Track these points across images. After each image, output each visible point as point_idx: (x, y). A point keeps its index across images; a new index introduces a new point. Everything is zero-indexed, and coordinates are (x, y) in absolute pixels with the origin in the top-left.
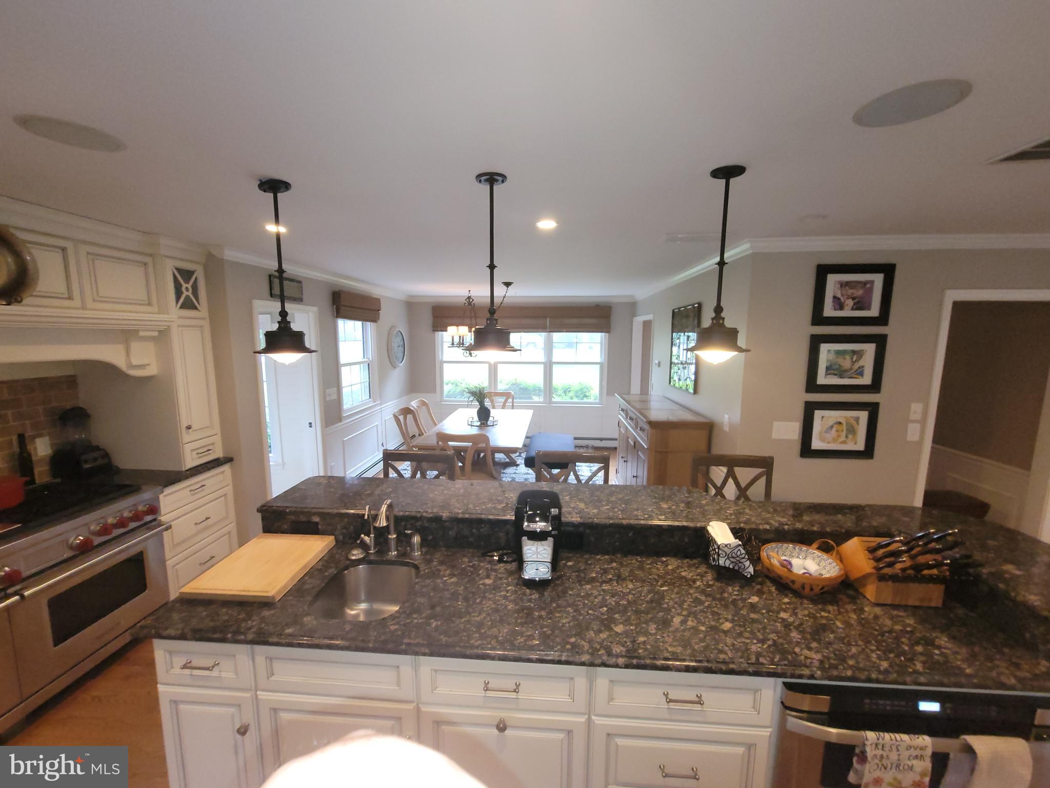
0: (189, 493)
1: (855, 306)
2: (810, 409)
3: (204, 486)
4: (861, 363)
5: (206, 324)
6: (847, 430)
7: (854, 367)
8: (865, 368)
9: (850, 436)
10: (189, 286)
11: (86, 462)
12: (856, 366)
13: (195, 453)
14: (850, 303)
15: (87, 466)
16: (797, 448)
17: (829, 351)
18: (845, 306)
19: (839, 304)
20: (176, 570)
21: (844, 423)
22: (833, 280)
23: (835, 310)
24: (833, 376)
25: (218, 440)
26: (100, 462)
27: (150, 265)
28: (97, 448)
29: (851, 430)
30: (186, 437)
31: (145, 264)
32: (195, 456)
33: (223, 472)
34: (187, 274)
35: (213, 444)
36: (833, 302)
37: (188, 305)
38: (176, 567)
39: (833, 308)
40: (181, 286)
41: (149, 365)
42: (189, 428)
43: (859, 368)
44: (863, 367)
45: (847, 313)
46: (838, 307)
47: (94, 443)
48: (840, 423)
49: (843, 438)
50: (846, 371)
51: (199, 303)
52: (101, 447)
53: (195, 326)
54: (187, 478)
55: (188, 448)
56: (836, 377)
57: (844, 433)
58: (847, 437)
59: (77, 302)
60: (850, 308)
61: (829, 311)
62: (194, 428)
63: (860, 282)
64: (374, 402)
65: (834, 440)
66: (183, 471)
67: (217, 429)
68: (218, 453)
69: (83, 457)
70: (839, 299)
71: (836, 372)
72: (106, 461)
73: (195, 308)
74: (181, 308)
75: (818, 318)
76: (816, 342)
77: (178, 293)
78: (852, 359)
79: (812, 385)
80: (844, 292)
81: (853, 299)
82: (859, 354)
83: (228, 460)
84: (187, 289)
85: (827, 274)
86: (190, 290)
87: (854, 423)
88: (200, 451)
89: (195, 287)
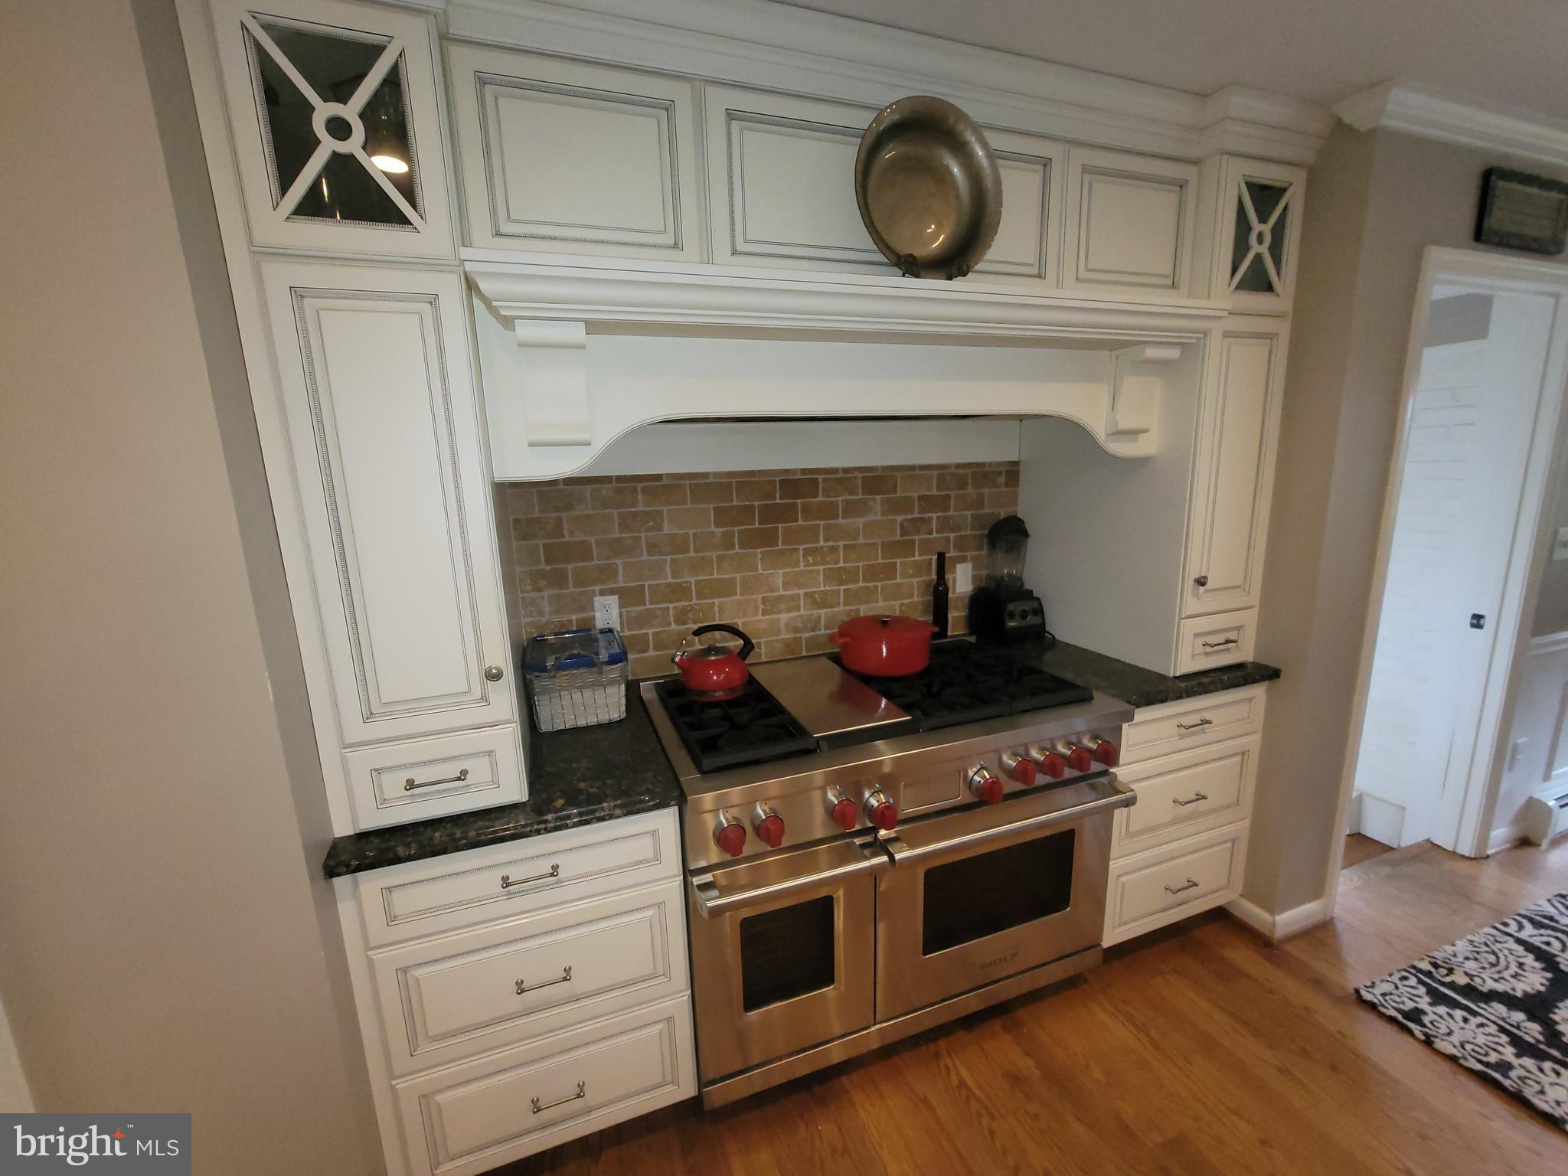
0: (1176, 731)
3: (1209, 722)
5: (1284, 328)
10: (1267, 229)
11: (1012, 616)
13: (1200, 641)
15: (1012, 624)
20: (1123, 886)
25: (1250, 620)
26: (1028, 621)
28: (1029, 595)
30: (1191, 602)
31: (1180, 185)
32: (1199, 649)
33: (1250, 700)
34: (1268, 198)
35: (1239, 628)
37: (1258, 281)
38: (1123, 879)
40: (1249, 229)
41: (1145, 431)
42: (1201, 582)
51: (1278, 274)
52: (1035, 595)
53: (1260, 335)
54: (1179, 696)
55: (1190, 627)
62: (1210, 585)
66: (1170, 677)
67: (1255, 598)
68: (1245, 653)
69: (1011, 607)
72: (1037, 620)
73: (1269, 288)
74: (1237, 288)
83: (1268, 673)
84: (1260, 238)
86: (1268, 238)
88: (1211, 640)
89: (1278, 232)
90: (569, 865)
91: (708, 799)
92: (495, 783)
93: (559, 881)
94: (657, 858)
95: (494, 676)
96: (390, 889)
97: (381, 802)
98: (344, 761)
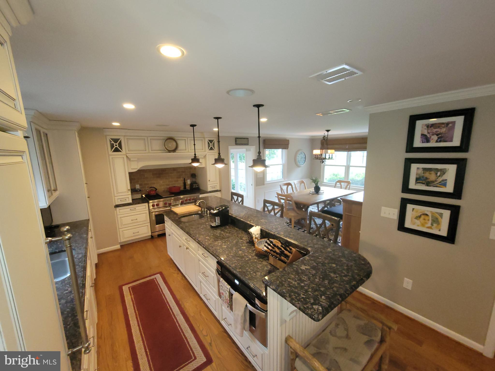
1: (439, 140)
2: (404, 203)
4: (444, 177)
5: (216, 153)
6: (432, 220)
7: (438, 179)
8: (448, 181)
9: (435, 225)
10: (212, 144)
11: (194, 186)
12: (440, 179)
13: (211, 187)
14: (435, 138)
15: (194, 187)
16: (396, 224)
17: (418, 168)
18: (431, 140)
19: (426, 139)
21: (430, 215)
22: (420, 125)
23: (423, 142)
24: (422, 184)
25: (218, 185)
26: (197, 187)
27: (203, 140)
29: (436, 221)
30: (208, 183)
31: (202, 140)
33: (218, 194)
34: (211, 141)
35: (216, 186)
36: (421, 138)
37: (211, 149)
39: (421, 141)
41: (202, 164)
42: (209, 180)
43: (442, 180)
44: (446, 180)
45: (432, 144)
46: (426, 141)
47: (197, 182)
48: (427, 215)
49: (429, 225)
50: (433, 182)
51: (214, 148)
53: (213, 154)
55: (209, 186)
56: (424, 185)
57: (430, 222)
58: (432, 225)
59: (187, 151)
60: (435, 141)
61: (418, 143)
62: (211, 181)
63: (443, 124)
64: (284, 180)
65: (423, 225)
66: (208, 191)
67: (218, 182)
68: (218, 188)
70: (426, 135)
71: (424, 182)
73: (213, 150)
74: (209, 150)
75: (410, 148)
76: (408, 162)
77: (209, 146)
78: (437, 174)
79: (406, 188)
80: (429, 131)
81: (437, 135)
82: (443, 172)
83: (220, 191)
84: (211, 145)
85: (416, 121)
86: (212, 145)
87: (438, 216)
88: (212, 187)
89: (214, 144)
90: (137, 208)
91: (151, 201)
92: (129, 201)
93: (136, 210)
94: (146, 208)
95: (129, 190)
96: (120, 209)
97: (118, 202)
98: (115, 198)
